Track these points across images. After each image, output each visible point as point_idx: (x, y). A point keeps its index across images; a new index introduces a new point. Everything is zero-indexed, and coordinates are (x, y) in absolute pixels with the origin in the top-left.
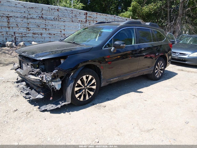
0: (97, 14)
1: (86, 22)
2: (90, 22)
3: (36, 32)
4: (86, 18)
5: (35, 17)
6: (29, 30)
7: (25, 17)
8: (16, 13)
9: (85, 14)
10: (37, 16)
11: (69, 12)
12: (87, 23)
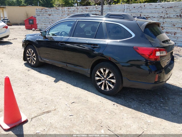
3: (169, 31)
5: (172, 16)
6: (163, 29)
7: (161, 17)
8: (154, 14)
10: (174, 15)
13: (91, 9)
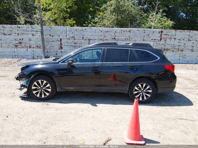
0: (176, 31)
1: (160, 40)
2: (167, 40)
4: (161, 36)
9: (160, 32)
11: (141, 32)
12: (162, 40)
13: (25, 28)
